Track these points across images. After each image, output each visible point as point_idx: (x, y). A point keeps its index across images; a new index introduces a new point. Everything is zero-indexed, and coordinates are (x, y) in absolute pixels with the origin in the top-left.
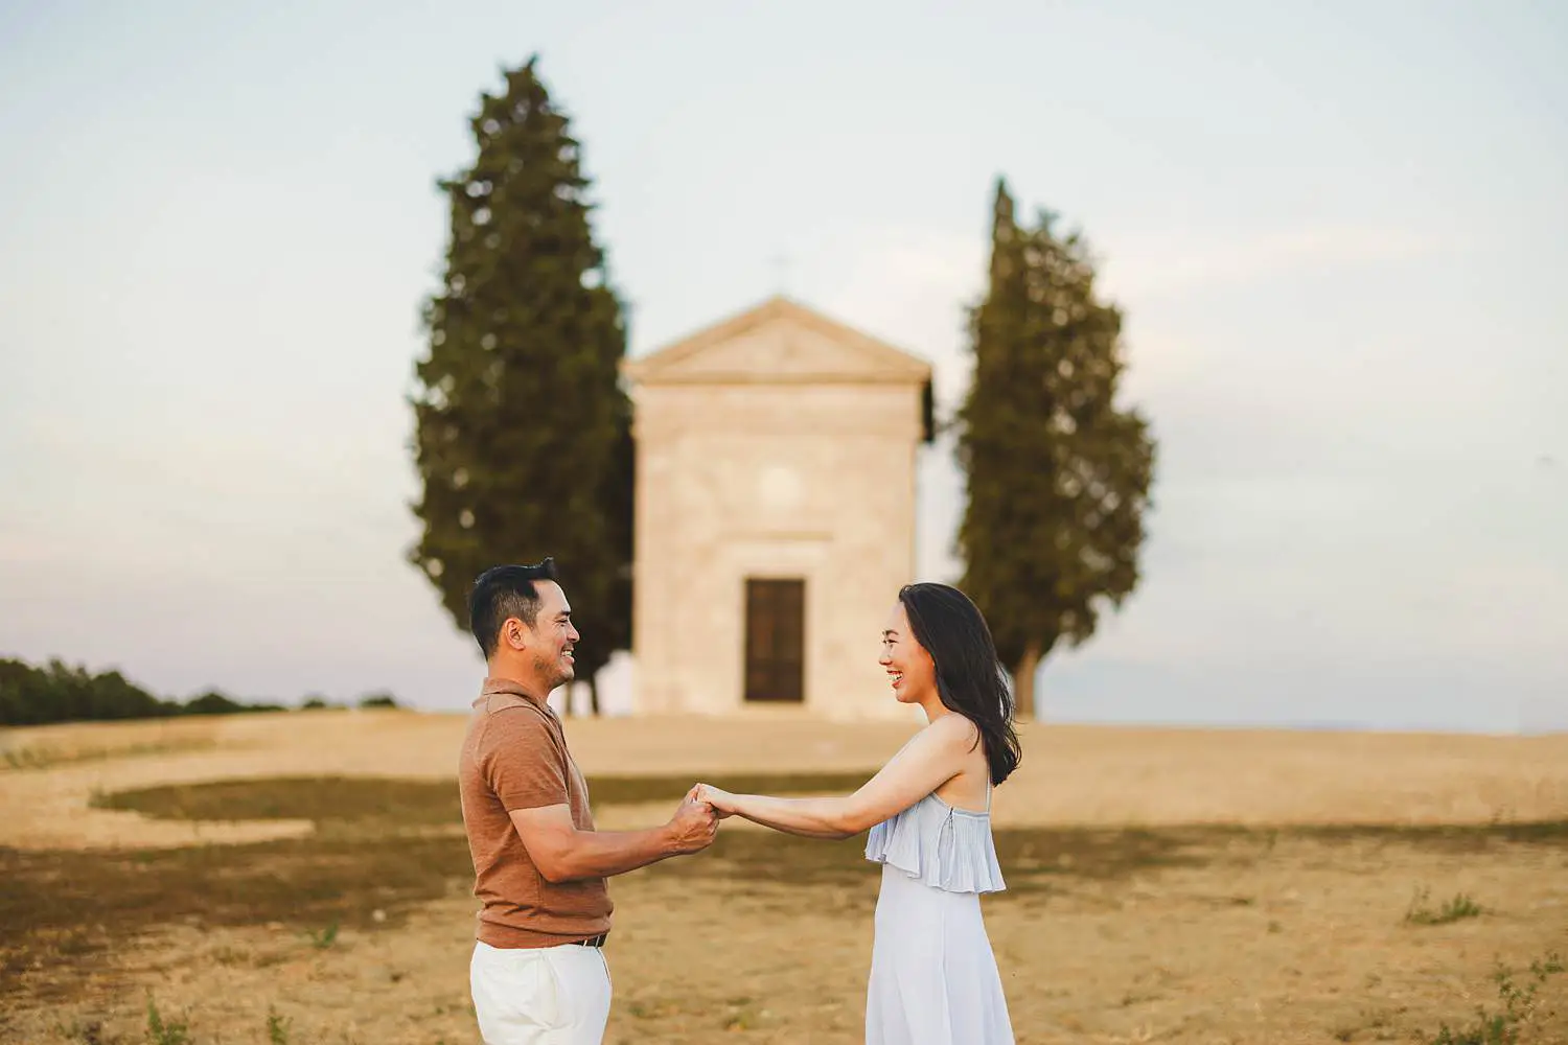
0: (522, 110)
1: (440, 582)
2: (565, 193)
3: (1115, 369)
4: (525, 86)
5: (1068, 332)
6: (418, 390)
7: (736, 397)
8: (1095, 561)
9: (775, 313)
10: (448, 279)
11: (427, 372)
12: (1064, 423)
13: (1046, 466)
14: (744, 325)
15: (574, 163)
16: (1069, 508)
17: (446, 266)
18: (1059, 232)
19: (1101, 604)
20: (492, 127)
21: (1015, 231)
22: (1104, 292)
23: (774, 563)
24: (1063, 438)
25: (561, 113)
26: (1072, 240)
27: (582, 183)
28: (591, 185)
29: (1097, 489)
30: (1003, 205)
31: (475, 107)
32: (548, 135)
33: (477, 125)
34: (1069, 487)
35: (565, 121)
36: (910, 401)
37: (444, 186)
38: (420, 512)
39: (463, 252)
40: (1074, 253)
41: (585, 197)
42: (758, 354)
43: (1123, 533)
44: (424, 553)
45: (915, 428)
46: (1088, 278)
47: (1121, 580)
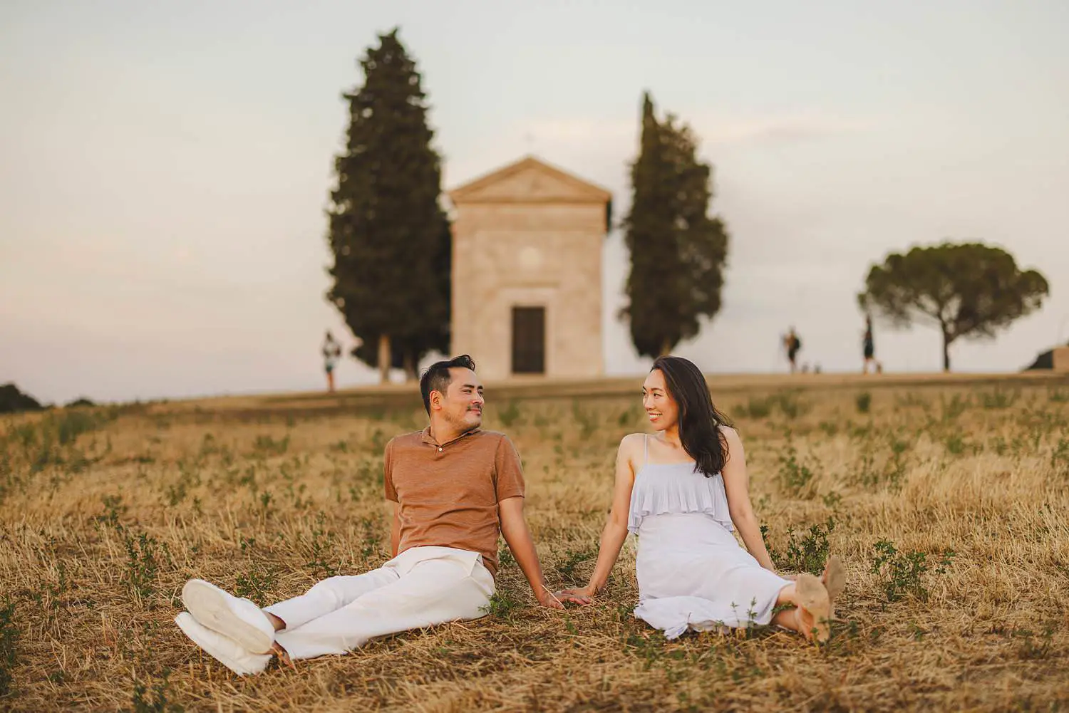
0: (389, 57)
1: (342, 310)
2: (414, 101)
3: (707, 195)
4: (391, 44)
5: (683, 177)
6: (332, 207)
7: (507, 210)
8: (699, 296)
9: (528, 165)
10: (350, 146)
11: (337, 197)
12: (681, 224)
13: (672, 247)
14: (510, 172)
15: (417, 85)
16: (685, 268)
17: (348, 138)
18: (677, 125)
19: (702, 319)
20: (373, 64)
21: (655, 123)
22: (701, 156)
23: (527, 298)
24: (682, 232)
25: (412, 59)
26: (684, 130)
27: (422, 95)
28: (426, 97)
29: (698, 257)
30: (648, 107)
31: (364, 56)
32: (404, 69)
33: (364, 64)
34: (684, 257)
35: (413, 63)
36: (599, 211)
37: (347, 97)
38: (333, 272)
39: (356, 132)
40: (685, 136)
41: (425, 103)
42: (518, 187)
43: (713, 282)
44: (333, 296)
45: (601, 225)
46: (692, 149)
47: (713, 306)
